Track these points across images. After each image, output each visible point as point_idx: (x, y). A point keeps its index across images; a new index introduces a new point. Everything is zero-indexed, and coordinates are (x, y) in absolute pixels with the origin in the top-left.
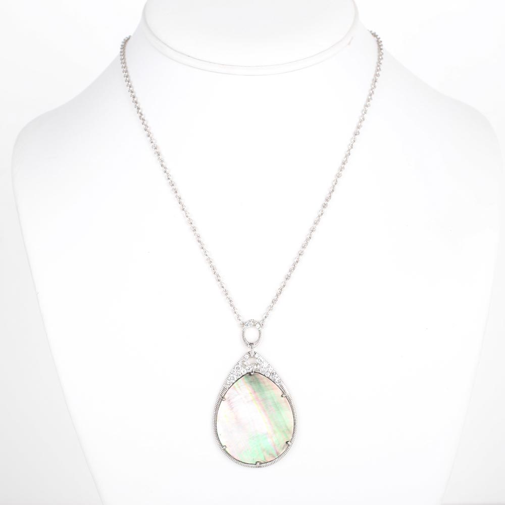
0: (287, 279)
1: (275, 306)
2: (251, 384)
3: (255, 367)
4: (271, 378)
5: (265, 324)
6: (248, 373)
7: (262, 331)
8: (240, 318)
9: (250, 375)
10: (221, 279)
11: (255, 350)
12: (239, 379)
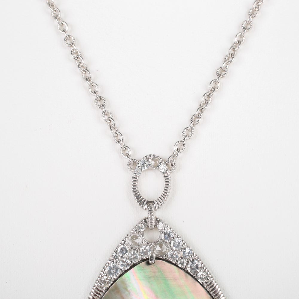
0: (219, 75)
1: (197, 128)
2: (149, 282)
3: (158, 248)
4: (188, 269)
5: (177, 162)
6: (143, 260)
7: (171, 177)
8: (129, 152)
9: (148, 264)
10: (92, 76)
11: (157, 214)
12: (126, 271)
